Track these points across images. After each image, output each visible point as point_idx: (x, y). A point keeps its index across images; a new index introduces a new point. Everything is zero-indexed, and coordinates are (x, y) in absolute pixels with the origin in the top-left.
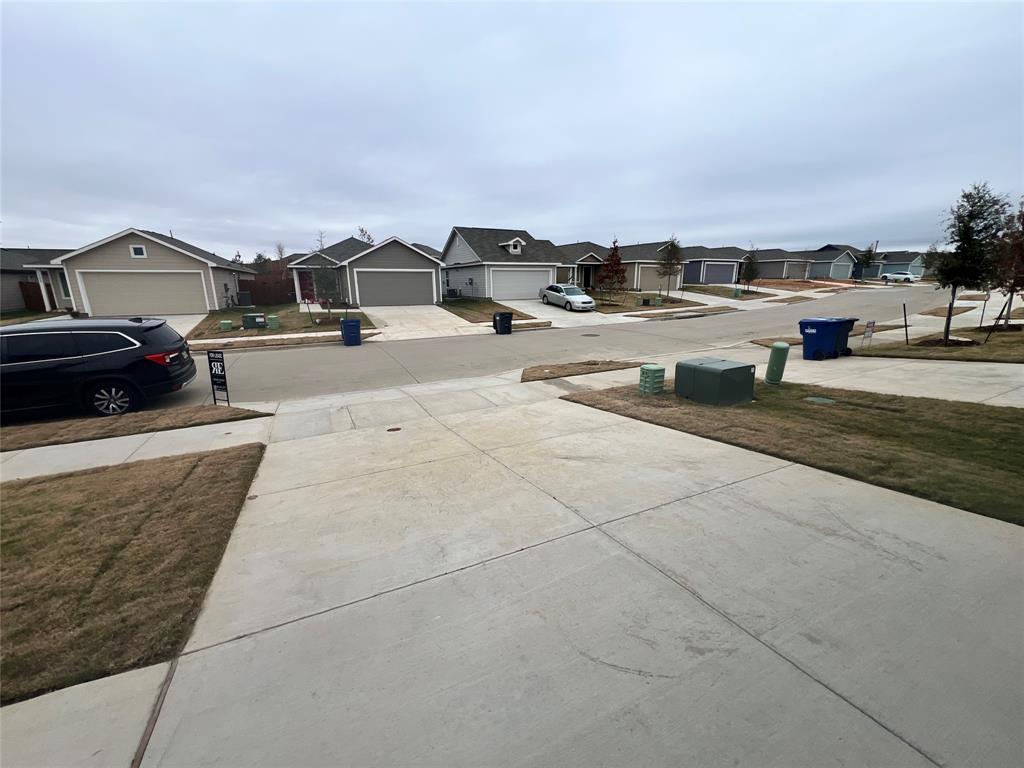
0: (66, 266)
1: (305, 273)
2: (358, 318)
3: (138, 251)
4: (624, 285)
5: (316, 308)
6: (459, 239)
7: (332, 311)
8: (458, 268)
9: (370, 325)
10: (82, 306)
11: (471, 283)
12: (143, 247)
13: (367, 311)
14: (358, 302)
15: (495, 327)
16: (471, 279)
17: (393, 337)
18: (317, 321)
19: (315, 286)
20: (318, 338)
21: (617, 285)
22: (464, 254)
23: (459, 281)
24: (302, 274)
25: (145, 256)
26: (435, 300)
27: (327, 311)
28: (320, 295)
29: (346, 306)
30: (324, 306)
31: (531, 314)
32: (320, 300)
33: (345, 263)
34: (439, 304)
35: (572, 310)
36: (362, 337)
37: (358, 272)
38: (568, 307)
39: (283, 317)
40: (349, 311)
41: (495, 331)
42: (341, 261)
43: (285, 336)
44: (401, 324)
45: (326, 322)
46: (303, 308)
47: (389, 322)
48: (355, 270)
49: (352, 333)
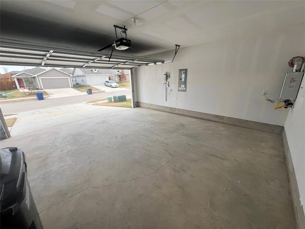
1: (20, 79)
2: (42, 92)
4: (126, 80)
5: (26, 90)
7: (32, 91)
9: (47, 94)
11: (83, 81)
13: (46, 90)
14: (43, 88)
15: (87, 93)
16: (82, 80)
17: (55, 97)
18: (27, 94)
19: (25, 83)
20: (28, 99)
21: (125, 80)
23: (79, 80)
24: (18, 80)
26: (71, 86)
27: (31, 91)
28: (27, 86)
29: (38, 89)
30: (29, 89)
31: (100, 89)
32: (28, 88)
33: (36, 76)
34: (72, 87)
35: (112, 87)
36: (44, 98)
37: (41, 79)
38: (111, 86)
39: (13, 94)
40: (39, 91)
41: (87, 94)
42: (34, 75)
43: (16, 99)
44: (58, 94)
45: (30, 94)
46: (21, 90)
47: (54, 93)
48: (40, 78)
49: (40, 97)
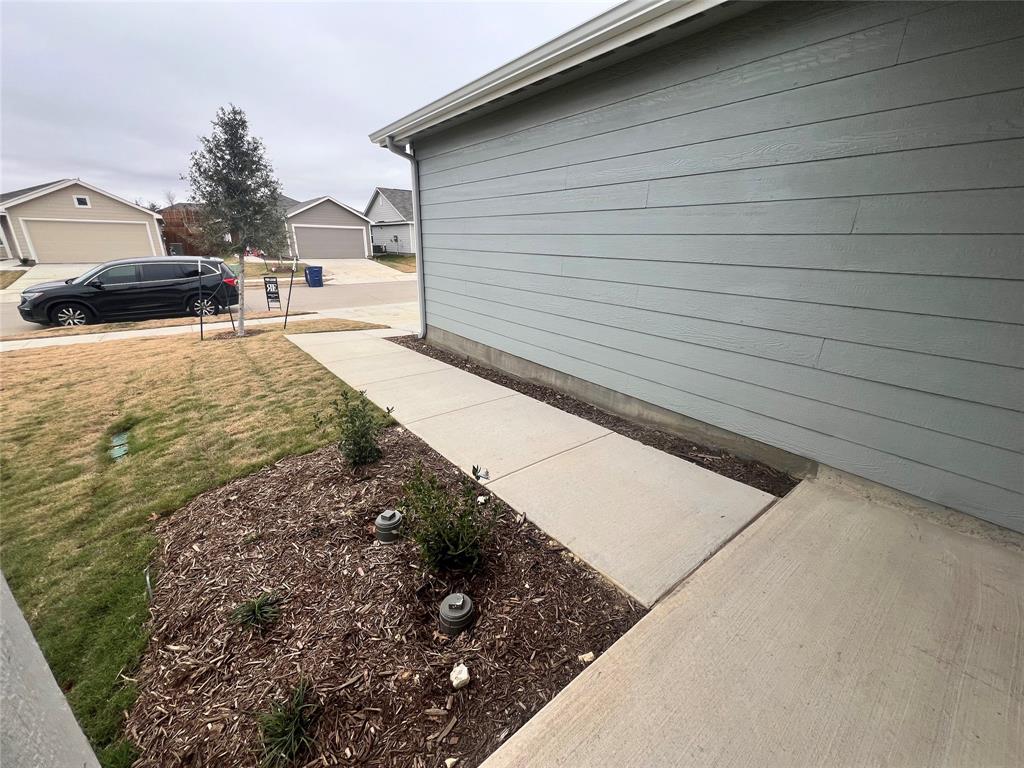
0: (10, 214)
3: (82, 202)
6: (382, 199)
8: (381, 226)
10: (29, 252)
11: (396, 240)
12: (87, 198)
14: (297, 255)
16: (395, 237)
18: (273, 269)
22: (386, 212)
23: (384, 239)
25: (89, 206)
26: (367, 254)
34: (371, 258)
36: (324, 281)
37: (296, 227)
45: (280, 270)
48: (293, 225)
49: (316, 277)
